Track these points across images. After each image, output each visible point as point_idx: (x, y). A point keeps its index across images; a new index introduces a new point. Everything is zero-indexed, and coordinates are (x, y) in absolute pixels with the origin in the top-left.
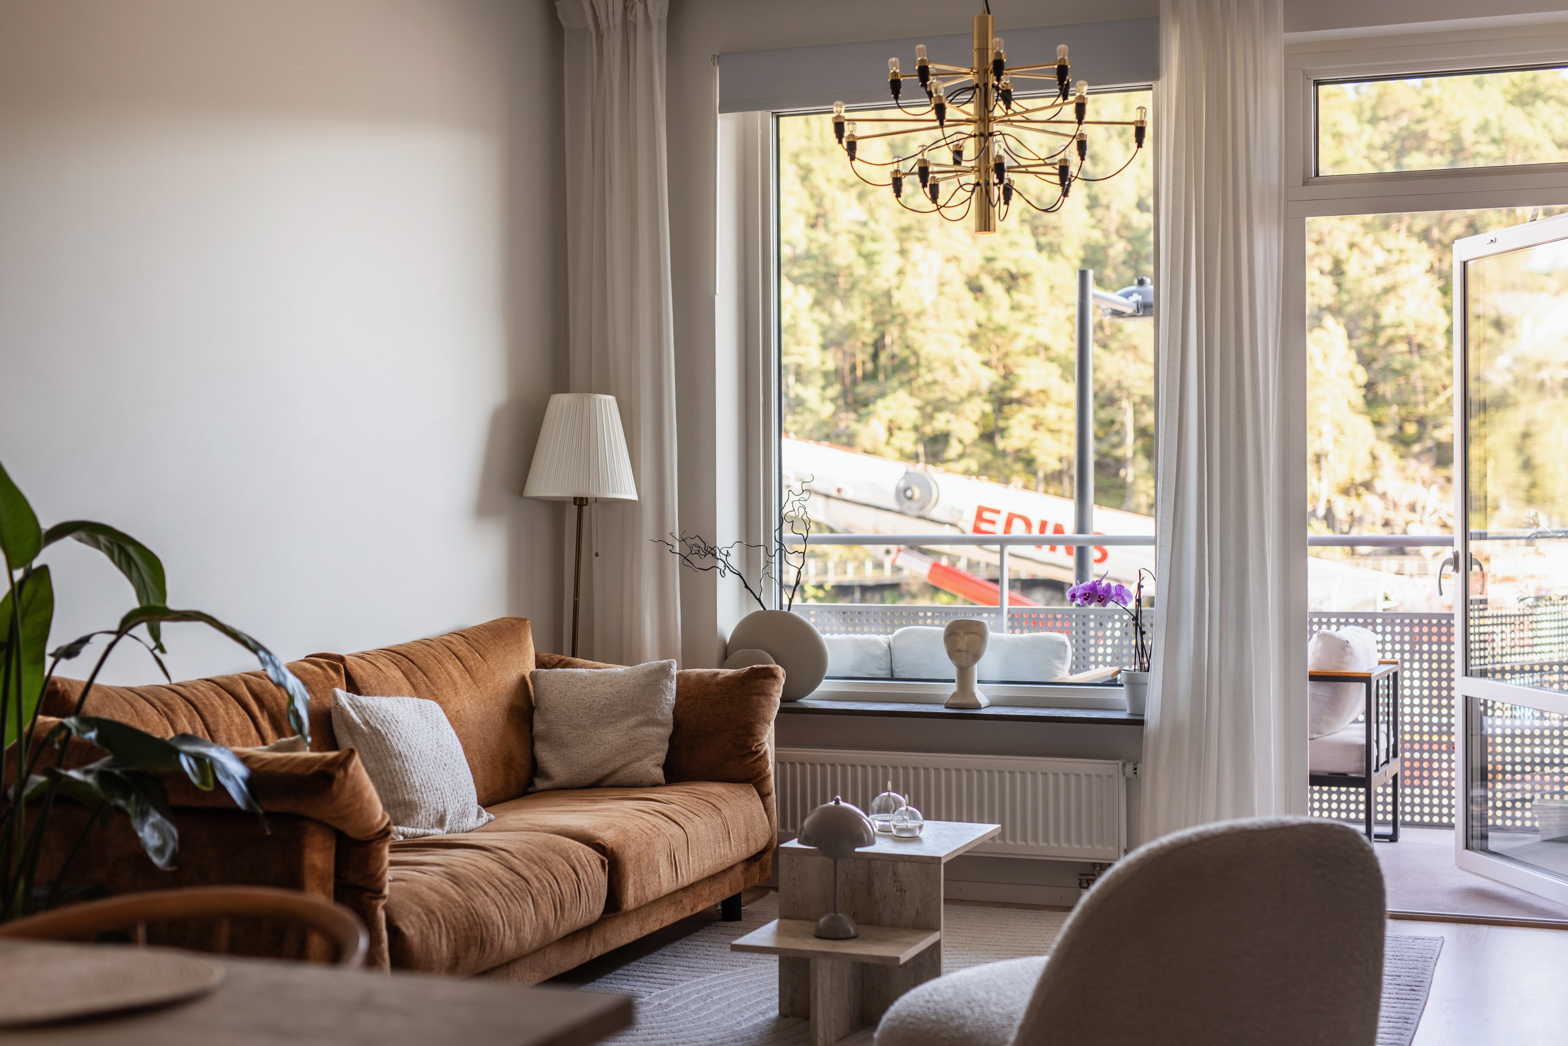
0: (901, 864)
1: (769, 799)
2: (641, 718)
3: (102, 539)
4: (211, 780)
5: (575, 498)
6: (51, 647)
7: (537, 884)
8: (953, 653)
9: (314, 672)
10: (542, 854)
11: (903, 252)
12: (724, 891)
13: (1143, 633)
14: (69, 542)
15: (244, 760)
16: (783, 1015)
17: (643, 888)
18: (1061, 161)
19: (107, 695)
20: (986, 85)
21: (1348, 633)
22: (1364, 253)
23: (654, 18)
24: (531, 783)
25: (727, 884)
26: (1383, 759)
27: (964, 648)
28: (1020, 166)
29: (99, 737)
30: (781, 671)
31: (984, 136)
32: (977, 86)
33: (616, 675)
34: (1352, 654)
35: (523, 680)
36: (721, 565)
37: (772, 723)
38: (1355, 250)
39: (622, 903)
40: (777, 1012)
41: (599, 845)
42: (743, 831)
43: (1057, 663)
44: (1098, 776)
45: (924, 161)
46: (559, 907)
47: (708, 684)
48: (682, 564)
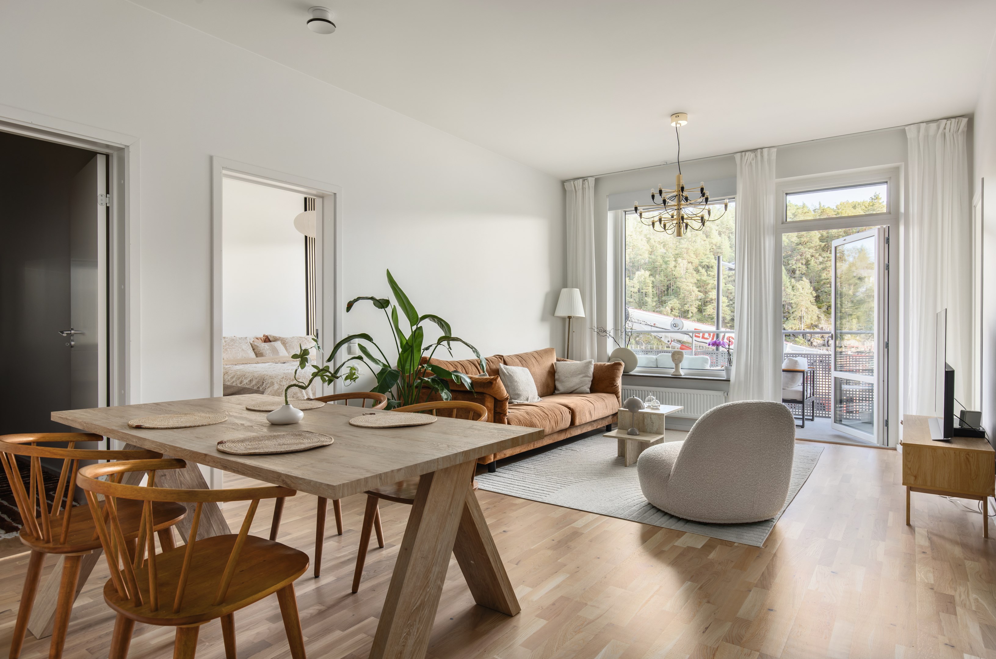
0: (652, 415)
1: (619, 399)
2: (584, 375)
3: (436, 319)
4: (460, 381)
5: (568, 316)
6: (423, 347)
7: (550, 416)
8: (674, 360)
9: (495, 359)
10: (552, 409)
11: (675, 261)
12: (605, 423)
13: (730, 355)
14: (427, 320)
15: (471, 378)
16: (619, 456)
17: (581, 420)
18: (701, 215)
19: (440, 362)
20: (680, 195)
21: (798, 359)
22: (816, 258)
23: (590, 186)
24: (554, 392)
25: (607, 421)
26: (809, 396)
27: (677, 359)
28: (689, 217)
29: (432, 370)
30: (623, 364)
31: (679, 209)
32: (677, 195)
33: (577, 363)
34: (798, 364)
35: (553, 365)
36: (608, 335)
37: (621, 378)
38: (813, 258)
39: (575, 423)
40: (617, 455)
41: (569, 407)
42: (611, 407)
43: (705, 364)
44: (716, 396)
45: (661, 217)
46: (557, 423)
47: (603, 367)
48: (597, 334)
